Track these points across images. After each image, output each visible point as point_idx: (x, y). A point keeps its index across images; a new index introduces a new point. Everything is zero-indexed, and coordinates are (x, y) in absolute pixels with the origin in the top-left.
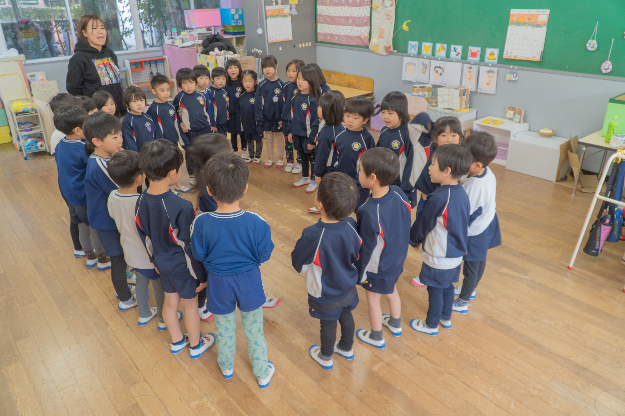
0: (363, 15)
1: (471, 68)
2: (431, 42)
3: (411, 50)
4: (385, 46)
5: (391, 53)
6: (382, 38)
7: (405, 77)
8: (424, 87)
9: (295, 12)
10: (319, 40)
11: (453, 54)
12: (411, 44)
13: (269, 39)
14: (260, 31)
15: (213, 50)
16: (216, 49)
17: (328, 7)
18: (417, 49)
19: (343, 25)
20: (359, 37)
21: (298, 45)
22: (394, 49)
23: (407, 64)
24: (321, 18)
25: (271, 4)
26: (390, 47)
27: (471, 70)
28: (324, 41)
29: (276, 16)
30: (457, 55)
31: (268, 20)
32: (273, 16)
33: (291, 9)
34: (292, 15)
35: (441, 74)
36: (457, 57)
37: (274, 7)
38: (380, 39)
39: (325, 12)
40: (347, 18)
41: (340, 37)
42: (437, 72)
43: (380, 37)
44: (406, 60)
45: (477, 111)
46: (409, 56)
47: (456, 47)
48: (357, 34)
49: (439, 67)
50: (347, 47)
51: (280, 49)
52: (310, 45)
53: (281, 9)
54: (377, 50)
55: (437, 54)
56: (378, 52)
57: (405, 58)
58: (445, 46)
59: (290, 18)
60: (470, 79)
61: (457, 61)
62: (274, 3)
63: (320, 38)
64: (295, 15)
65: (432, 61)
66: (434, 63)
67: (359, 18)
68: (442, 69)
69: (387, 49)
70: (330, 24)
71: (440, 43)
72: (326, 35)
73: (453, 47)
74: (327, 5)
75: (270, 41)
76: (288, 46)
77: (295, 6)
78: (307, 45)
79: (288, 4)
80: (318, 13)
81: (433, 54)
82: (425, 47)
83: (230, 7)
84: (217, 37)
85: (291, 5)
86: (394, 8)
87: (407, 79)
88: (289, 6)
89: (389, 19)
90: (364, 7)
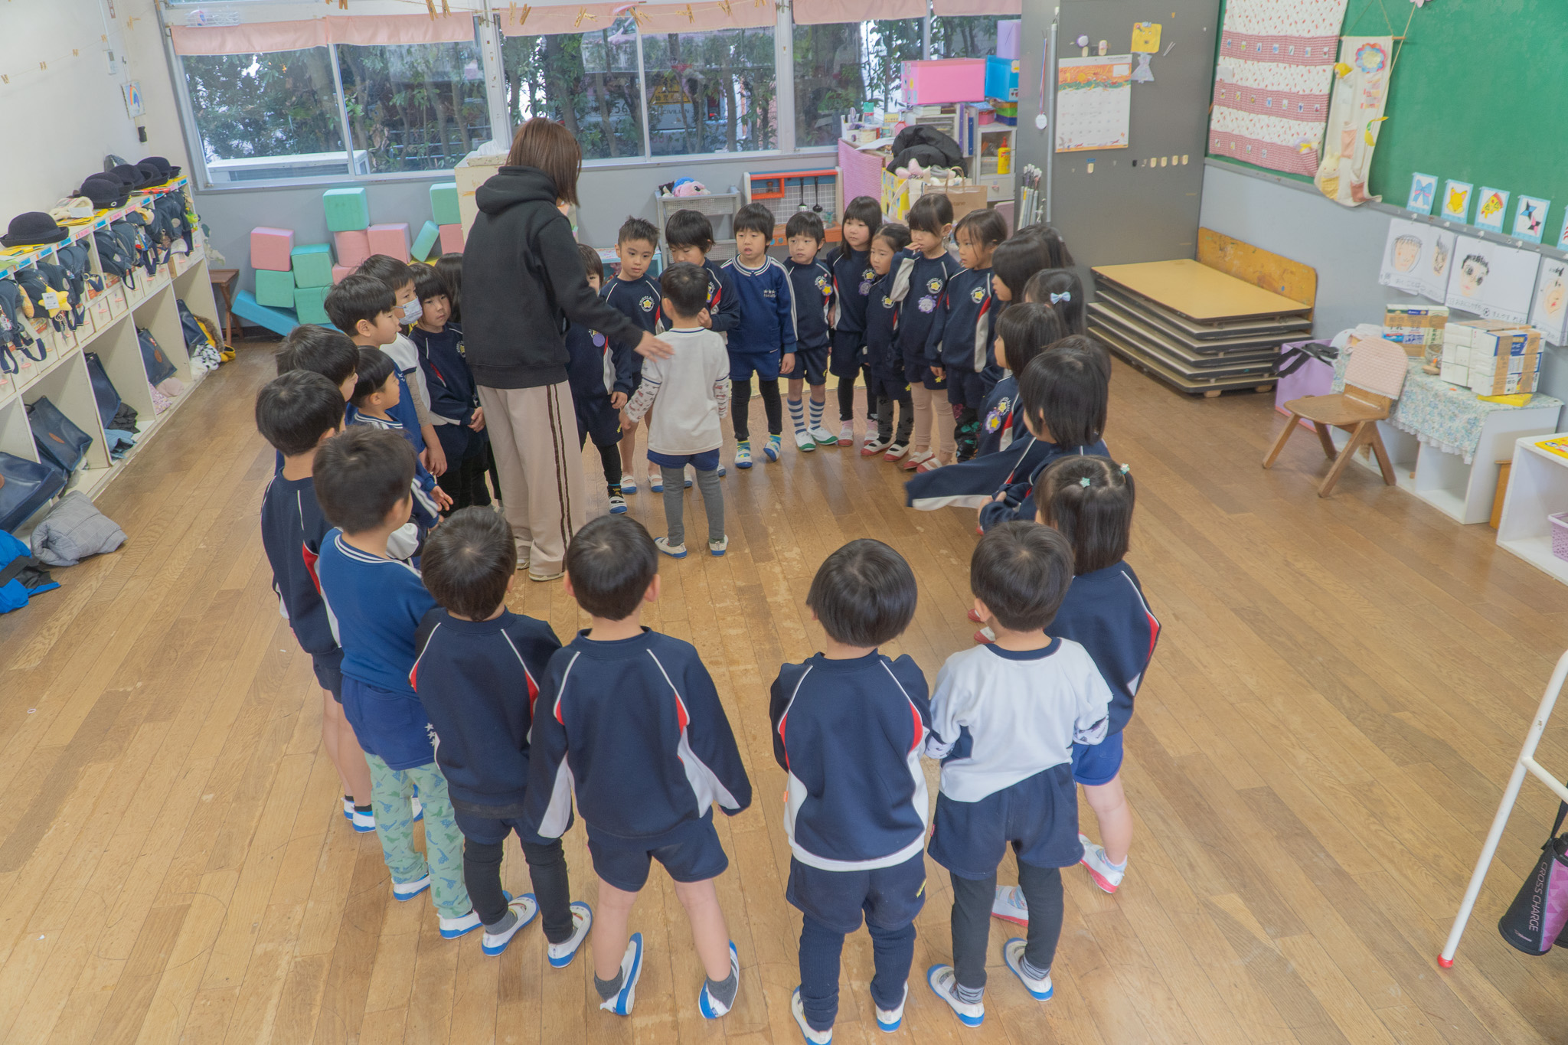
0: (1316, 92)
1: (1560, 273)
2: (1469, 181)
3: (1416, 200)
4: (1352, 183)
5: (1364, 203)
6: (1349, 157)
7: (1388, 276)
8: (1419, 312)
9: (1144, 74)
10: (1211, 151)
11: (1522, 223)
12: (1419, 182)
13: (1058, 141)
14: (1041, 121)
15: (906, 166)
16: (913, 163)
17: (1242, 61)
18: (1431, 198)
19: (1269, 113)
20: (1294, 150)
21: (1145, 161)
22: (1372, 191)
23: (1398, 239)
24: (1223, 91)
25: (1076, 52)
26: (1361, 186)
27: (1561, 279)
28: (1222, 153)
29: (1088, 83)
30: (1532, 228)
31: (1060, 94)
32: (1076, 85)
33: (1135, 65)
34: (1134, 84)
35: (1480, 280)
36: (1531, 232)
37: (1085, 60)
38: (1344, 161)
39: (1234, 75)
40: (1278, 95)
41: (1258, 144)
42: (1470, 272)
43: (1343, 156)
44: (1398, 226)
45: (1563, 408)
46: (1407, 216)
47: (1533, 202)
48: (1291, 142)
49: (1478, 259)
50: (1269, 175)
51: (1090, 168)
52: (1185, 160)
53: (1103, 67)
54: (1334, 191)
55: (1480, 219)
56: (1336, 196)
57: (1395, 221)
58: (1504, 196)
59: (1127, 89)
60: (1554, 304)
61: (1527, 247)
62: (1085, 51)
63: (1215, 145)
64: (1146, 82)
65: (1461, 239)
66: (1467, 245)
67: (1304, 97)
68: (1486, 265)
69: (1356, 189)
70: (1241, 109)
71: (1491, 186)
72: (1227, 137)
73: (1524, 200)
74: (1240, 58)
75: (1058, 149)
76: (1115, 163)
77: (1149, 57)
78: (1175, 162)
79: (1129, 53)
80: (1218, 78)
81: (1471, 218)
82: (1453, 194)
84: (922, 133)
85: (1136, 56)
86: (1387, 72)
87: (1393, 283)
88: (1129, 58)
89: (1372, 105)
90: (1320, 68)
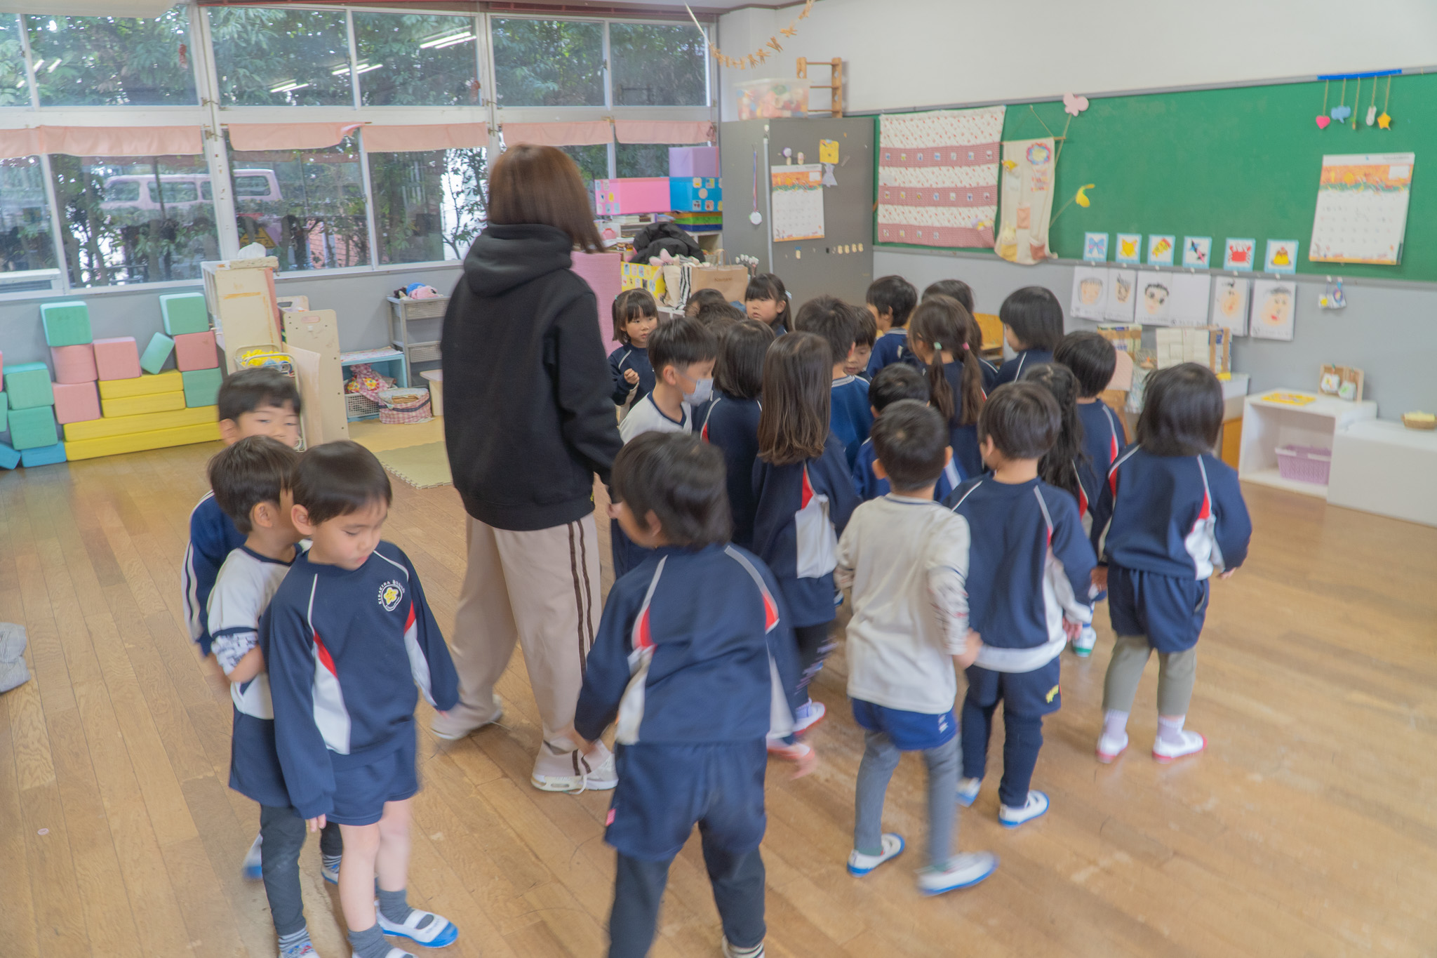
0: (982, 183)
1: (1232, 285)
2: (1137, 232)
3: (1091, 252)
4: (1031, 245)
5: (1045, 260)
6: (1025, 228)
7: (1078, 309)
8: (1123, 328)
9: (831, 181)
10: (880, 239)
11: (1190, 257)
12: (1091, 239)
13: (775, 233)
14: (756, 218)
15: (657, 254)
16: (664, 252)
17: (903, 170)
18: (1105, 249)
19: (936, 204)
20: (973, 230)
21: (835, 249)
22: (1052, 250)
23: (1082, 282)
24: (887, 192)
25: (782, 160)
26: (1042, 248)
27: (1233, 290)
28: (891, 240)
29: (793, 186)
30: (1199, 258)
31: (775, 194)
32: (785, 187)
33: (823, 172)
34: (824, 186)
35: (1162, 301)
36: (1200, 262)
37: (789, 168)
38: (1020, 232)
39: (896, 180)
40: (944, 192)
41: (929, 230)
42: (1152, 296)
43: (1019, 227)
44: (1080, 272)
45: (1250, 381)
46: (1088, 264)
47: (1197, 240)
48: (968, 224)
49: (1158, 286)
50: (944, 252)
51: (798, 255)
52: (861, 249)
53: (802, 173)
54: (1014, 254)
55: (1152, 258)
56: (1016, 259)
57: (1078, 269)
58: (1171, 240)
59: (820, 191)
60: (1231, 308)
61: (1199, 271)
62: (789, 161)
63: (883, 235)
64: (832, 186)
65: (1141, 274)
66: (1146, 278)
67: (972, 189)
68: (1165, 289)
69: (1036, 251)
70: (907, 205)
71: (1157, 233)
72: (896, 227)
73: (1188, 241)
74: (901, 166)
75: (776, 239)
76: (814, 250)
77: (832, 167)
78: (854, 249)
79: (818, 162)
80: (881, 183)
81: (1144, 257)
82: (1124, 242)
83: (691, 174)
84: (667, 228)
85: (824, 165)
86: (1052, 165)
87: (1082, 314)
88: (819, 167)
89: (1041, 188)
90: (984, 167)
